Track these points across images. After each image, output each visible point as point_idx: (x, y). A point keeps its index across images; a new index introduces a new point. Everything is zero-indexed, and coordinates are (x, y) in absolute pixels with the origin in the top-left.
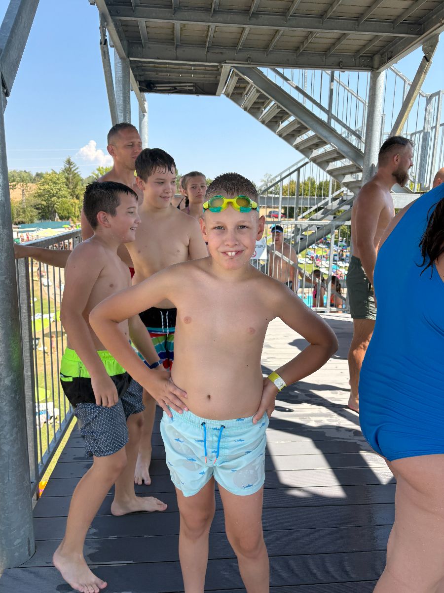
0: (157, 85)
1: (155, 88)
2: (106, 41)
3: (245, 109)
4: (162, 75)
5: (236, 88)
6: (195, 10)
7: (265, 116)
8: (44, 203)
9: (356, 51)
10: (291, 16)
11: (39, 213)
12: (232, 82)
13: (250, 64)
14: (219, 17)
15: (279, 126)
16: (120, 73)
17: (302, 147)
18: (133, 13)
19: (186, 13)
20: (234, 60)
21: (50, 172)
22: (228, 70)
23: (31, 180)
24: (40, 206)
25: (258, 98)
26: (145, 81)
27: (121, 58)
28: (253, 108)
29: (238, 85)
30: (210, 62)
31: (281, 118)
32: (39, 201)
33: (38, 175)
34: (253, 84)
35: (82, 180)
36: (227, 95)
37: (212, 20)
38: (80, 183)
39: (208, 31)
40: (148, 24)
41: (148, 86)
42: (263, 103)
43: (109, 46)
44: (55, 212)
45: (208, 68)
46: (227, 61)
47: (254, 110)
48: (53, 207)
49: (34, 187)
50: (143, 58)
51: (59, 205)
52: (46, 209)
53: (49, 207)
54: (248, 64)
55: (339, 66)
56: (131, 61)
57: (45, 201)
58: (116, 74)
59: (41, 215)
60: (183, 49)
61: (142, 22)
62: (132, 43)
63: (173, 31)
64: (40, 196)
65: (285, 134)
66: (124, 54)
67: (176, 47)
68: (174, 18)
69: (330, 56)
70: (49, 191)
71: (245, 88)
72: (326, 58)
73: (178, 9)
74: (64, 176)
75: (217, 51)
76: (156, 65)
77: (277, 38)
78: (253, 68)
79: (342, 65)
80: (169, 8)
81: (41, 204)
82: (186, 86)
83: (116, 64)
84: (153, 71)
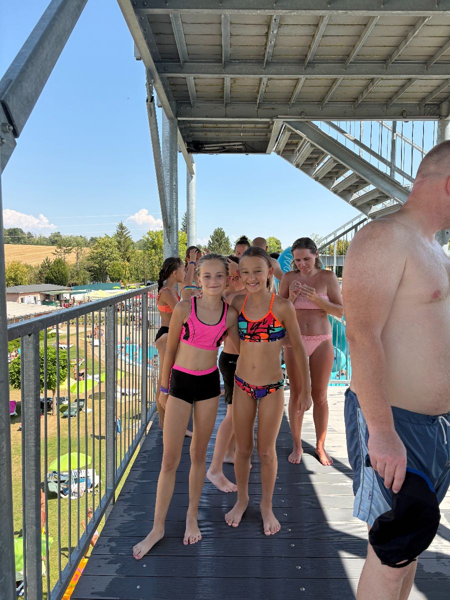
0: (205, 146)
1: (203, 149)
2: (152, 98)
3: (297, 166)
4: (211, 135)
5: (287, 144)
6: (246, 62)
7: (319, 172)
8: (97, 266)
9: (421, 99)
10: (351, 63)
11: (92, 275)
12: (284, 139)
13: (304, 118)
14: (272, 69)
15: (333, 182)
16: (167, 134)
17: (359, 204)
18: (181, 69)
19: (237, 67)
20: (286, 115)
21: (103, 236)
22: (280, 126)
23: (86, 244)
24: (92, 268)
25: (312, 153)
26: (193, 142)
27: (169, 118)
28: (306, 164)
29: (290, 141)
30: (261, 118)
31: (337, 173)
32: (91, 263)
33: (92, 239)
34: (307, 139)
35: (133, 243)
36: (278, 153)
37: (264, 73)
38: (131, 247)
39: (259, 86)
40: (197, 81)
41: (196, 146)
42: (317, 159)
43: (156, 106)
44: (107, 274)
45: (258, 125)
46: (279, 116)
47: (307, 166)
48: (105, 269)
49: (88, 251)
50: (191, 117)
51: (110, 268)
52: (99, 271)
53: (101, 269)
54: (302, 118)
55: (403, 115)
56: (179, 121)
57: (97, 264)
58: (163, 134)
59: (93, 277)
60: (233, 107)
61: (190, 78)
62: (181, 103)
63: (223, 88)
64: (92, 259)
65: (340, 190)
66: (172, 114)
67: (226, 105)
68: (224, 73)
69: (391, 106)
70: (101, 254)
71: (297, 144)
72: (387, 109)
73: (229, 62)
74: (116, 240)
75: (268, 107)
76: (205, 125)
77: (335, 88)
78: (307, 122)
79: (405, 114)
80: (219, 62)
81: (94, 267)
82: (235, 145)
83: (163, 125)
84: (202, 131)
